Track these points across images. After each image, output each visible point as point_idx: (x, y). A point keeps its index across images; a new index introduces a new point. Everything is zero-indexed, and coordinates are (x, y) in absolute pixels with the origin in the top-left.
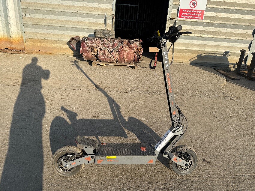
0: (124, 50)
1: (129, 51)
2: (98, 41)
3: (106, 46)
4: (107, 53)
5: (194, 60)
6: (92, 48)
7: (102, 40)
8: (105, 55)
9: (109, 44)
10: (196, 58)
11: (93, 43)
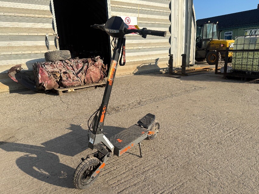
0: (90, 70)
1: (94, 69)
2: (59, 64)
3: (70, 68)
4: (72, 76)
5: (137, 71)
6: (54, 73)
7: (64, 62)
8: (70, 78)
9: (73, 65)
10: (137, 70)
11: (54, 67)
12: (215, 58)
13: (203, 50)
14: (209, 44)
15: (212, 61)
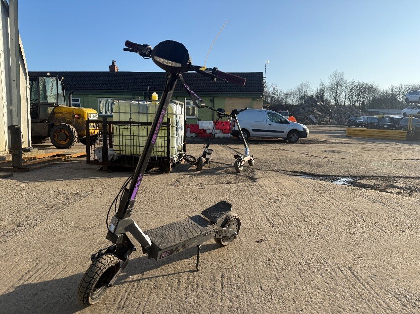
12: (67, 136)
13: (42, 122)
14: (53, 113)
15: (64, 143)
